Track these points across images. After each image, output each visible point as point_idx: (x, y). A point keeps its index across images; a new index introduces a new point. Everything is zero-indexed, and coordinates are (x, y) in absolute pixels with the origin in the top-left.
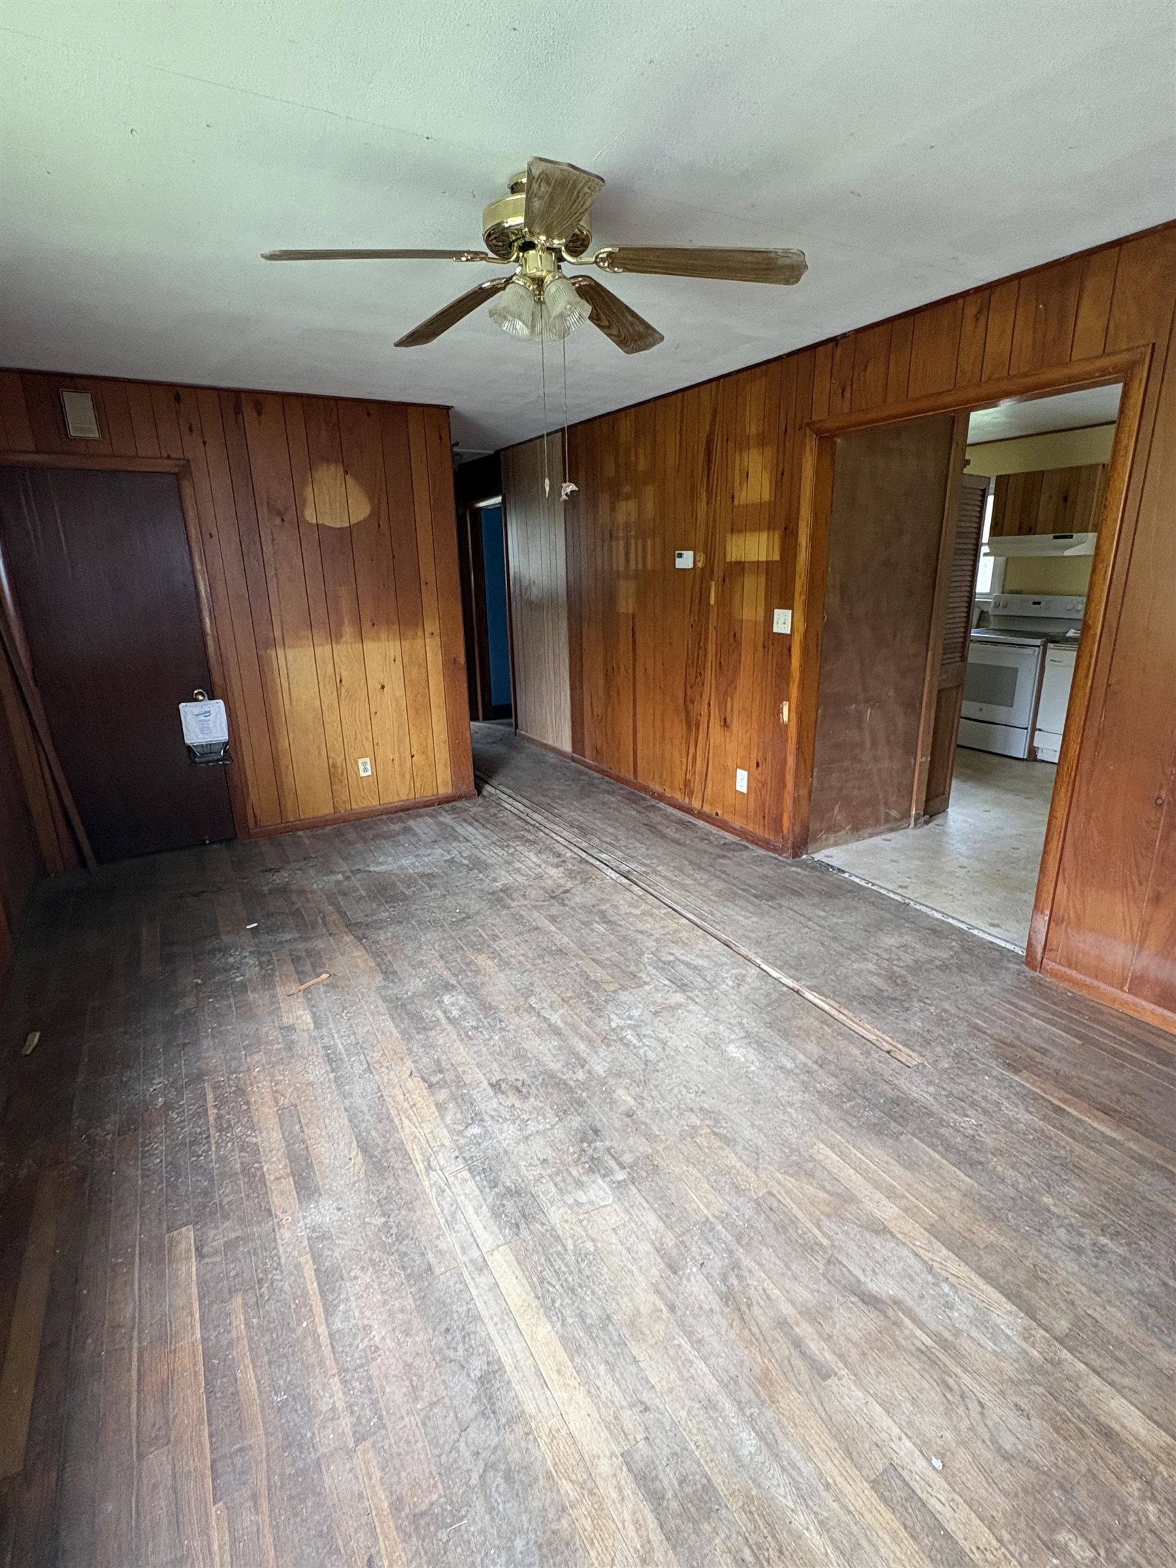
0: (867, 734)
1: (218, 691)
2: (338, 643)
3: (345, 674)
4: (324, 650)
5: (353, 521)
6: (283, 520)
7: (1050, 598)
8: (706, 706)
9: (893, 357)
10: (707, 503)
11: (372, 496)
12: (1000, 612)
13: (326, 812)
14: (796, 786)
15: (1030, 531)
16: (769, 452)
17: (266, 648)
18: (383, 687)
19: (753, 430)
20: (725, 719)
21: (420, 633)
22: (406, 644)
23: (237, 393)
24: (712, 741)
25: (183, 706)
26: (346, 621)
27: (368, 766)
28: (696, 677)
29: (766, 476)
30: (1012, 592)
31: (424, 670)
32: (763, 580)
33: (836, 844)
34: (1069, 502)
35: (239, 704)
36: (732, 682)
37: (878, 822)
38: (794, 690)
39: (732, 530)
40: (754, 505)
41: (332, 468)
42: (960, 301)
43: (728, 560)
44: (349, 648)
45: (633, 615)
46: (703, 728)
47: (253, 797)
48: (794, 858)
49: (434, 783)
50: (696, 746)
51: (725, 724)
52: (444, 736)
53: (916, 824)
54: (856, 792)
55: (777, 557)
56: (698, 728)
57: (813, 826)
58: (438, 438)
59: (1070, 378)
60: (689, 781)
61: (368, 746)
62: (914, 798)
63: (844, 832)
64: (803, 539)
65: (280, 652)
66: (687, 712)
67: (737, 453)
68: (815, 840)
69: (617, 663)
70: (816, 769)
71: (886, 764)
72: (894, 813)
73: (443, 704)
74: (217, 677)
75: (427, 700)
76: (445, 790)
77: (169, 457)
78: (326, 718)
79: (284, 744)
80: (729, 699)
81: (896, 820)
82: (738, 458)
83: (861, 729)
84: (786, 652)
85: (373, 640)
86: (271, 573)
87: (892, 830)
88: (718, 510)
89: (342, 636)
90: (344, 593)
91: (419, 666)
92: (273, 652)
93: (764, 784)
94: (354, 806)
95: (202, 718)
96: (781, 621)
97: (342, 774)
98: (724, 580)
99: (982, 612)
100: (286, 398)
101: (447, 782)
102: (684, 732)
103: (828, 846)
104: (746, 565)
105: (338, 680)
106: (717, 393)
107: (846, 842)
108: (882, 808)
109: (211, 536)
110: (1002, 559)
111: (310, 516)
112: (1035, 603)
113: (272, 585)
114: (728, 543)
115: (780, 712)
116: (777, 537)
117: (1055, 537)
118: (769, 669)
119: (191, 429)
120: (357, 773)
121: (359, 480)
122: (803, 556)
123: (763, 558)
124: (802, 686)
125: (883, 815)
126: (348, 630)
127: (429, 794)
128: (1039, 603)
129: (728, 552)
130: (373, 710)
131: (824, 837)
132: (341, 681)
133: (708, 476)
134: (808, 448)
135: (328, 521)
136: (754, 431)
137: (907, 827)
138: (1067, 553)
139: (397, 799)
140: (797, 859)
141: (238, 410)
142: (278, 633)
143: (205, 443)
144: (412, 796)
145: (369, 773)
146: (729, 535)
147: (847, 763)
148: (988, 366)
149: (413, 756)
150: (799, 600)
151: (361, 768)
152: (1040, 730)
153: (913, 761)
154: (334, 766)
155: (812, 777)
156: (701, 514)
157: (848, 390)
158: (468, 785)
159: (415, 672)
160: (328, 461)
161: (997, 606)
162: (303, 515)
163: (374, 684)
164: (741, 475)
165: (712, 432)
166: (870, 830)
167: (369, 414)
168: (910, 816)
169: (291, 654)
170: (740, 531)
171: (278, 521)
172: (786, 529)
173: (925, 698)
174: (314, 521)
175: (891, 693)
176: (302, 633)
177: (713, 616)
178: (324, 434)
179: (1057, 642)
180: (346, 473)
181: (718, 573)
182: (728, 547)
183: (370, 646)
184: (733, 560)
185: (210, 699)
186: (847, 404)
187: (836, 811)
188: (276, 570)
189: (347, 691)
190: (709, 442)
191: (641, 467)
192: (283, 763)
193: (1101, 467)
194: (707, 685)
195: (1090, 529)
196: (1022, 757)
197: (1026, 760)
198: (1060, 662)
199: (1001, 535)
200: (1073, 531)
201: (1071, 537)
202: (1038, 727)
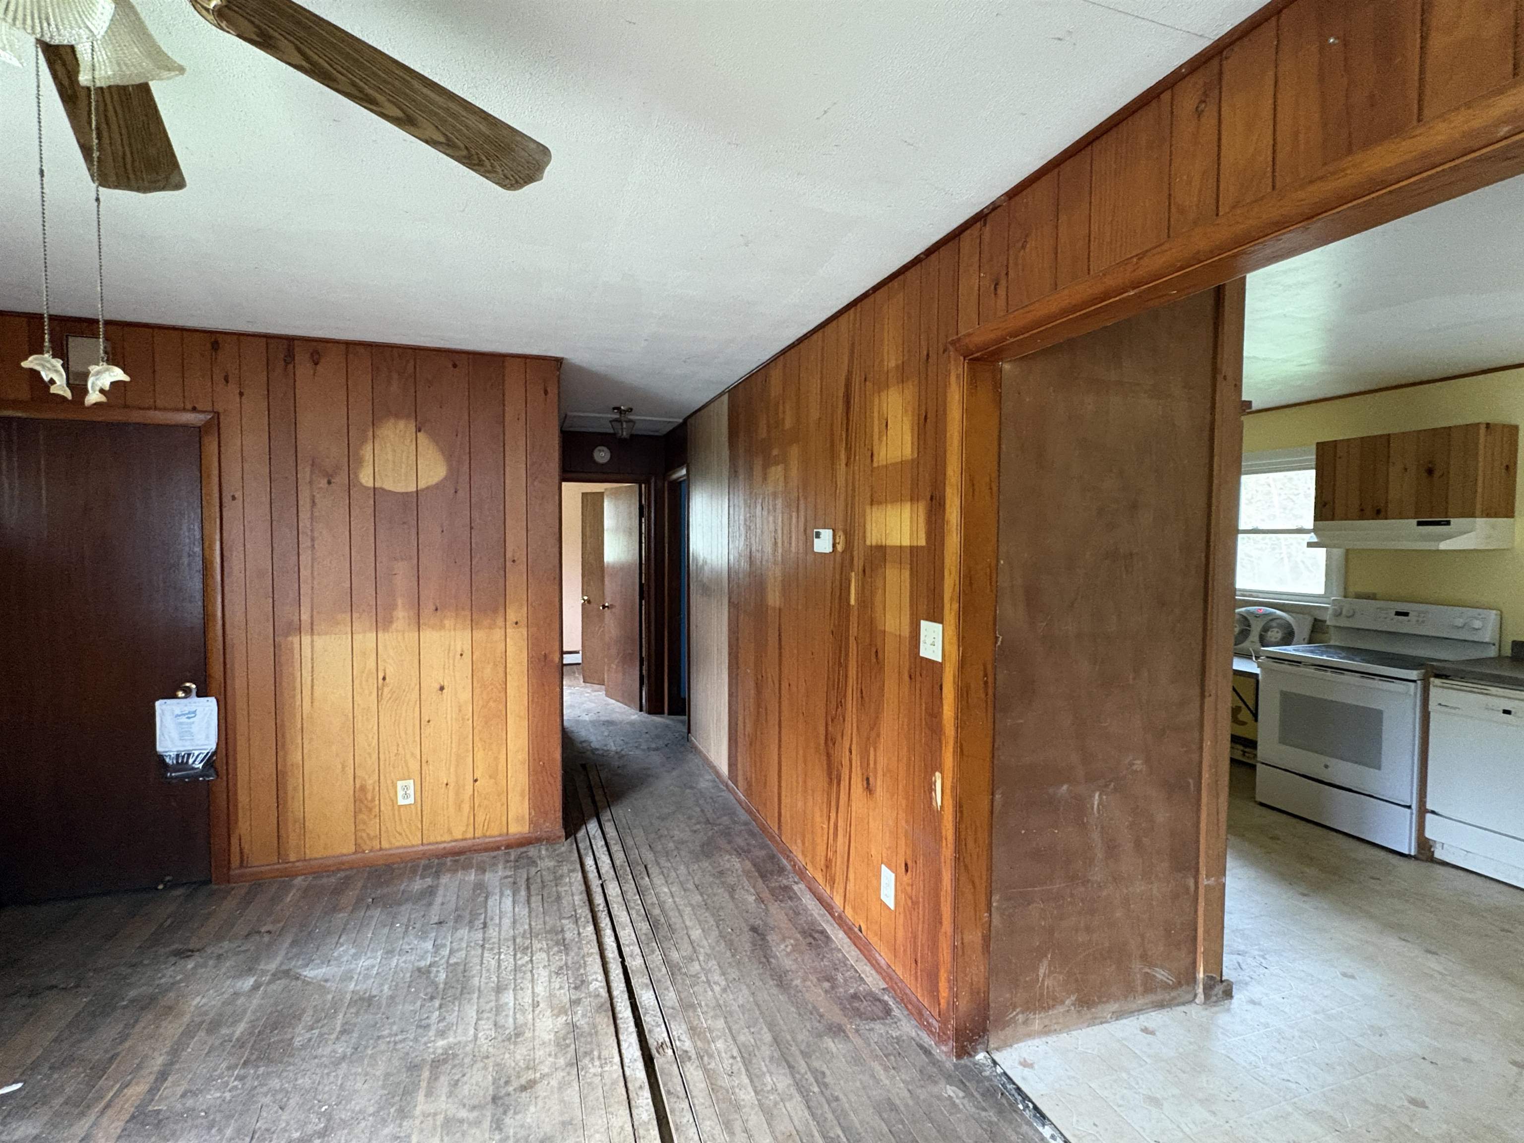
0: (1096, 836)
1: (214, 686)
2: (386, 629)
3: (390, 671)
4: (366, 639)
5: (422, 485)
6: (329, 483)
7: (1422, 607)
8: (848, 753)
9: (1063, 218)
10: (847, 465)
11: (449, 457)
12: (1344, 623)
13: (345, 851)
14: (956, 927)
15: (1378, 513)
16: (910, 390)
17: (287, 634)
18: (442, 688)
19: (891, 361)
20: (868, 779)
21: (500, 621)
22: (479, 635)
23: (290, 340)
24: (854, 808)
25: (159, 705)
26: (400, 602)
27: (411, 792)
28: (837, 707)
29: (907, 428)
30: (1359, 596)
31: (501, 670)
32: (906, 574)
33: (1046, 1031)
34: (1437, 474)
35: (240, 704)
36: (875, 725)
37: (1129, 990)
38: (948, 758)
39: (872, 501)
40: (894, 465)
41: (401, 424)
42: (1166, 97)
43: (868, 543)
44: (400, 638)
45: (780, 610)
46: (844, 784)
47: (243, 826)
48: (959, 1057)
49: (504, 819)
50: (837, 812)
51: (869, 788)
52: (523, 756)
53: (1207, 996)
54: (1082, 938)
55: (922, 542)
56: (839, 784)
57: (998, 997)
58: (542, 392)
59: (1425, 155)
60: (830, 860)
61: (414, 765)
62: (1201, 949)
63: (1061, 1009)
64: (953, 514)
65: (306, 639)
66: (828, 755)
67: (876, 395)
68: (1003, 1023)
69: (766, 672)
70: (996, 898)
71: (1139, 887)
72: (1161, 974)
73: (524, 713)
74: (216, 669)
75: (502, 707)
76: (518, 828)
77: (194, 409)
78: (358, 726)
79: (296, 757)
80: (872, 749)
81: (1166, 987)
82: (876, 402)
83: (1083, 826)
84: (937, 690)
85: (433, 628)
86: (305, 542)
87: (1160, 1005)
88: (857, 472)
89: (391, 622)
90: (402, 571)
91: (495, 665)
92: (296, 640)
93: (915, 903)
94: (385, 845)
95: (183, 719)
96: (929, 641)
97: (373, 800)
98: (864, 571)
99: (1316, 620)
100: (349, 346)
101: (523, 817)
102: (826, 785)
103: (1029, 1036)
104: (888, 551)
105: (381, 677)
106: (855, 320)
107: (1067, 1028)
108: (1137, 966)
109: (234, 498)
110: (1338, 552)
111: (366, 478)
112: (1398, 614)
113: (305, 558)
114: (868, 518)
115: (931, 789)
116: (922, 508)
117: (1420, 524)
118: (917, 715)
119: (227, 380)
120: (394, 801)
121: (435, 438)
122: (953, 541)
123: (906, 542)
124: (961, 751)
125: (1139, 979)
126: (401, 614)
127: (496, 833)
128: (1406, 614)
129: (868, 535)
130: (425, 718)
131: (1021, 1018)
132: (384, 679)
133: (847, 430)
134: (953, 378)
135: (389, 486)
136: (892, 364)
137: (1193, 1001)
138: (1443, 546)
139: (447, 838)
140: (965, 1061)
141: (290, 357)
142: (305, 617)
143: (241, 394)
144: (470, 835)
145: (411, 801)
146: (868, 510)
147: (1057, 886)
148: (1230, 189)
149: (476, 781)
150: (950, 610)
151: (400, 793)
153: (1191, 883)
154: (363, 788)
155: (989, 910)
156: (841, 481)
157: (1003, 283)
158: (554, 824)
159: (488, 670)
160: (397, 416)
161: (1338, 614)
162: (357, 476)
163: (431, 683)
164: (880, 424)
165: (850, 373)
166: (1115, 1007)
167: (455, 366)
168: (1194, 980)
169: (319, 641)
170: (880, 503)
171: (323, 482)
172: (932, 499)
173: (1206, 775)
174: (371, 485)
175: (1139, 765)
176: (339, 617)
177: (854, 620)
178: (395, 388)
179: (1446, 677)
180: (419, 430)
181: (858, 563)
182: (868, 527)
183: (429, 636)
184: (874, 543)
185: (198, 696)
186: (1001, 302)
187: (1041, 972)
188: (313, 540)
189: (392, 692)
190: (848, 385)
191: (788, 424)
192: (291, 783)
193: (1482, 431)
194: (848, 725)
195: (1478, 513)
196: (1407, 852)
197: (1415, 858)
198: (1455, 708)
199: (1333, 519)
200: (1450, 514)
201: (1448, 523)
202: (1429, 806)
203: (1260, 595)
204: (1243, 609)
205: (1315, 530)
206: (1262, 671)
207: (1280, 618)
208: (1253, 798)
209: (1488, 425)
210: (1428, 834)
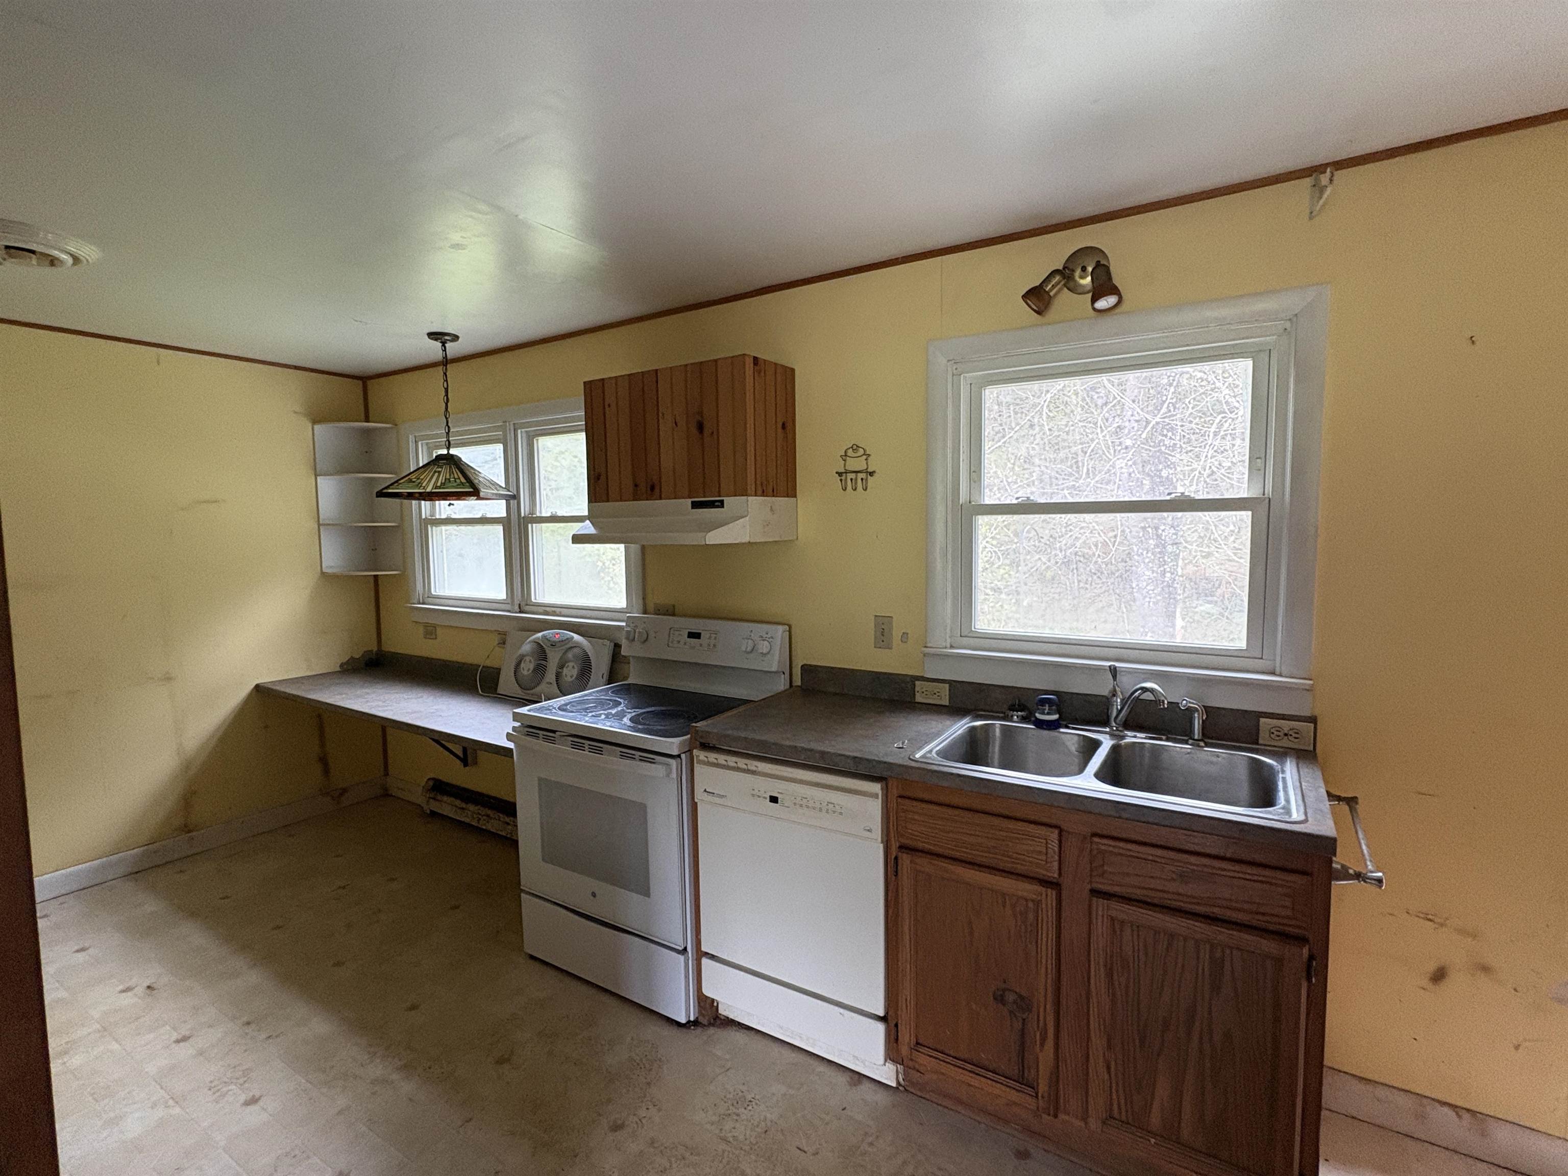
7: (715, 625)
12: (639, 651)
15: (653, 490)
34: (707, 431)
99: (614, 646)
110: (635, 548)
112: (692, 635)
117: (695, 505)
128: (697, 636)
138: (711, 538)
152: (713, 957)
161: (632, 638)
193: (749, 367)
195: (751, 488)
196: (683, 1021)
197: (696, 1023)
198: (722, 796)
199: (608, 501)
200: (722, 492)
201: (721, 504)
202: (703, 949)
203: (565, 611)
204: (540, 635)
205: (592, 517)
206: (516, 747)
207: (577, 645)
208: (521, 948)
209: (755, 359)
210: (707, 991)
